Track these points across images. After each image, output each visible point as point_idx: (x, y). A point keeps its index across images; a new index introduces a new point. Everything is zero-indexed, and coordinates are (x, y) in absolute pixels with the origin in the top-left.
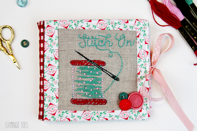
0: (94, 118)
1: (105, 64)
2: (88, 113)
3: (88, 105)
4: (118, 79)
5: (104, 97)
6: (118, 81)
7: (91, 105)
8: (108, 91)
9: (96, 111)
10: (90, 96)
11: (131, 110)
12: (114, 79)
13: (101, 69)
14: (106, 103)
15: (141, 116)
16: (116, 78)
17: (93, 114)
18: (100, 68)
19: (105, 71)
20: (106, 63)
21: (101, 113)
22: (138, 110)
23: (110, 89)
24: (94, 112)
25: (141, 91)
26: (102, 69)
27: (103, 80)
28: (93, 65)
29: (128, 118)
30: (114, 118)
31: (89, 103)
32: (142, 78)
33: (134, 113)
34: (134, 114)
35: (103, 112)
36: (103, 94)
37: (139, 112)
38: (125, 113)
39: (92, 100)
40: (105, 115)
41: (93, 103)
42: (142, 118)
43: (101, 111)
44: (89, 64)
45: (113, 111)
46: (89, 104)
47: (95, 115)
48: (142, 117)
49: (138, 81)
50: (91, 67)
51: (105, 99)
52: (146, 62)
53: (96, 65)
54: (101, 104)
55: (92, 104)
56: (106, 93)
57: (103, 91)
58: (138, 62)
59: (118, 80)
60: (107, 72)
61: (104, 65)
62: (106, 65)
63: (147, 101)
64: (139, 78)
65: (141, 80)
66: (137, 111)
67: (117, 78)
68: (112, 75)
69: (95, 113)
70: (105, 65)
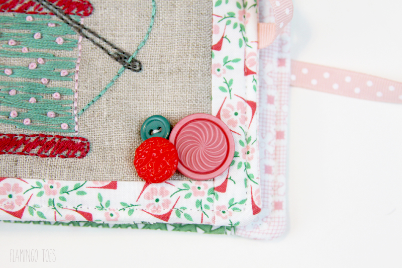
0: (38, 209)
1: (92, 8)
2: (17, 189)
3: (16, 156)
4: (137, 64)
5: (79, 131)
6: (138, 71)
7: (29, 157)
8: (96, 107)
9: (47, 181)
10: (27, 122)
11: (185, 185)
12: (121, 66)
13: (76, 28)
14: (87, 152)
15: (224, 207)
16: (130, 60)
17: (36, 191)
18: (70, 22)
19: (90, 35)
20: (94, 6)
21: (65, 191)
22: (211, 185)
23: (104, 99)
24: (38, 183)
25: (224, 111)
26: (80, 29)
27: (77, 69)
28: (45, 10)
29: (169, 213)
30: (117, 211)
31: (21, 149)
32: (228, 64)
33: (196, 195)
34: (193, 199)
35: (71, 187)
36: (76, 119)
37: (216, 192)
38: (160, 194)
39: (33, 139)
40: (80, 197)
41: (35, 151)
42: (226, 218)
43: (64, 183)
44: (32, 9)
45: (113, 185)
46: (22, 153)
47: (40, 194)
48: (227, 213)
49: (215, 74)
50: (39, 19)
51: (85, 136)
52: (245, 6)
53: (58, 12)
54: (67, 156)
55: (32, 155)
56: (87, 113)
57: (75, 105)
58: (214, 4)
59: (138, 68)
60: (97, 40)
61: (87, 14)
62: (95, 13)
63: (248, 153)
64: (218, 65)
65: (228, 70)
66: (206, 186)
67: (134, 61)
68: (115, 50)
69: (43, 189)
70: (91, 13)
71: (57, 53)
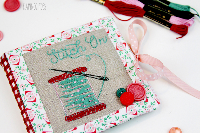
0: (100, 128)
1: (87, 69)
2: (91, 125)
3: (86, 116)
4: (107, 78)
5: (101, 102)
6: (108, 80)
7: (90, 115)
8: (102, 94)
9: (99, 119)
10: (85, 106)
11: (137, 103)
12: (103, 81)
13: (84, 75)
14: (106, 107)
15: (150, 105)
16: (104, 78)
17: (97, 123)
18: (82, 75)
19: (90, 76)
20: (87, 68)
21: (105, 119)
22: (143, 101)
23: (103, 91)
24: (97, 120)
25: (137, 81)
26: (86, 75)
27: (91, 86)
28: (73, 75)
29: (137, 112)
30: (122, 119)
31: (87, 114)
32: (131, 69)
33: (141, 105)
34: (141, 106)
35: (106, 117)
36: (98, 99)
37: (146, 102)
38: (132, 108)
39: (89, 110)
40: (110, 119)
41: (91, 112)
42: (152, 108)
43: (104, 117)
44: (70, 76)
45: (118, 112)
46: (88, 115)
47: (99, 123)
48: (152, 107)
49: (129, 73)
50: (73, 78)
51: (103, 103)
52: (127, 52)
53: (77, 74)
54: (101, 110)
55: (91, 114)
56: (100, 97)
57: (96, 96)
58: (119, 55)
59: (108, 79)
60: (92, 77)
61: (86, 71)
62: (88, 69)
63: (148, 90)
64: (129, 70)
65: (132, 70)
66: (143, 102)
67: (105, 78)
68: (99, 77)
69: (99, 122)
70: (87, 70)
71: (83, 84)
